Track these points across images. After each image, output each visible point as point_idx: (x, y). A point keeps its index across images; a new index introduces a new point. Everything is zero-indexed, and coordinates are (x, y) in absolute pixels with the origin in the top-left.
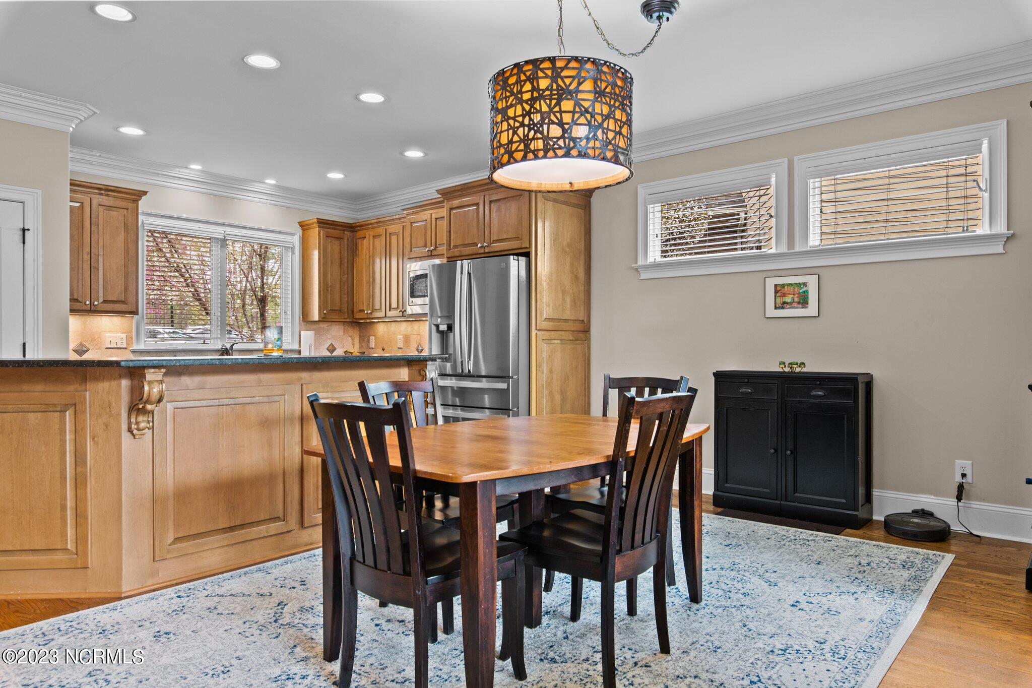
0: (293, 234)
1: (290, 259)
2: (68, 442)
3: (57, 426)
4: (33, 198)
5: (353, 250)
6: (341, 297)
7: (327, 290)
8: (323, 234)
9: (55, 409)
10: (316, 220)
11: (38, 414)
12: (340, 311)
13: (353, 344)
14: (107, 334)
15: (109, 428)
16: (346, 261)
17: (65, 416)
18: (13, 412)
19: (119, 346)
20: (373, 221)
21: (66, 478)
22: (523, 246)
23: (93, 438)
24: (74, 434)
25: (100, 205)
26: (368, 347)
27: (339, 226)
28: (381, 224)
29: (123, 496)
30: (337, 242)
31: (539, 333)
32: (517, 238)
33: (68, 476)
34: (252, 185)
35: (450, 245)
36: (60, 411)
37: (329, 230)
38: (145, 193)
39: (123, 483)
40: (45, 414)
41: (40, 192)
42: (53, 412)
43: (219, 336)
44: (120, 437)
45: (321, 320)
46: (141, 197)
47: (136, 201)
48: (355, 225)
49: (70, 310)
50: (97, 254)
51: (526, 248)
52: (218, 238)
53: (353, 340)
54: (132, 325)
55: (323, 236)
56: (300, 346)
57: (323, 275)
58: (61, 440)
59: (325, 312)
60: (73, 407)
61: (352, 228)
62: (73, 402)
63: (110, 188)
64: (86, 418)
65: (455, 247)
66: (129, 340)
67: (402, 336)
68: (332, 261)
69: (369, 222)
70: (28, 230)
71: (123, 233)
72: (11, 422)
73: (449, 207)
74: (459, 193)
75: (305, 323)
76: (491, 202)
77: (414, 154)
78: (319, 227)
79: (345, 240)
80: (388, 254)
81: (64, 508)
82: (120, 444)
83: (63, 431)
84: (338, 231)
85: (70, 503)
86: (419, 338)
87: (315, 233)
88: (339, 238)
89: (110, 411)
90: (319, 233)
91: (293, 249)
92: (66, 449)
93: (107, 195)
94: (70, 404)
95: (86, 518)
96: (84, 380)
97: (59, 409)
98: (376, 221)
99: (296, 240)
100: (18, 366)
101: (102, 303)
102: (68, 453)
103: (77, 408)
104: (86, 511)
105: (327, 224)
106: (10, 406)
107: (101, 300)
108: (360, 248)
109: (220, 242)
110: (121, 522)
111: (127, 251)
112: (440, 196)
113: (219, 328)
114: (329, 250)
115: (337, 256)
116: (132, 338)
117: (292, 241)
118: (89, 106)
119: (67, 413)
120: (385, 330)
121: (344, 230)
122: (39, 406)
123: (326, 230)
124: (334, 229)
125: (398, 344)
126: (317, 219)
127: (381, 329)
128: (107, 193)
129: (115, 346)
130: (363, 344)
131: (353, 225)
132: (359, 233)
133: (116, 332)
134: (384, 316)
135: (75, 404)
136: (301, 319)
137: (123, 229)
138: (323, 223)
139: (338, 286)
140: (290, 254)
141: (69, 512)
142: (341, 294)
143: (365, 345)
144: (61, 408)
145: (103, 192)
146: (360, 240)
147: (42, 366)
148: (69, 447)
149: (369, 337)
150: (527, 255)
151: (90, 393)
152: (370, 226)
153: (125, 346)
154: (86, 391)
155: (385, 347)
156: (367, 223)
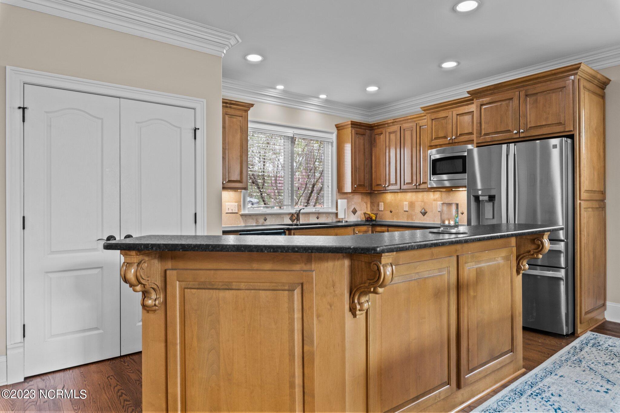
0: (332, 133)
1: (330, 150)
2: (296, 320)
3: (286, 305)
4: (200, 105)
5: (372, 143)
6: (364, 176)
7: (357, 171)
8: (354, 132)
9: (283, 288)
10: (350, 123)
11: (268, 293)
12: (364, 185)
13: (367, 208)
14: (227, 204)
15: (333, 307)
16: (367, 150)
17: (293, 295)
18: (246, 290)
19: (234, 212)
20: (389, 122)
21: (294, 356)
22: (567, 130)
23: (318, 316)
24: (301, 313)
25: (226, 114)
26: (378, 210)
27: (363, 126)
28: (396, 123)
29: (347, 375)
30: (362, 138)
31: (582, 202)
32: (560, 124)
33: (296, 354)
34: (309, 100)
35: (481, 133)
36: (288, 290)
37: (357, 129)
38: (252, 105)
39: (347, 363)
40: (275, 292)
41: (205, 101)
42: (283, 290)
43: (290, 204)
44: (344, 317)
45: (353, 191)
46: (250, 108)
47: (246, 111)
48: (374, 125)
49: (223, 188)
50: (225, 148)
51: (571, 131)
52: (289, 137)
53: (367, 205)
54: (241, 197)
55: (354, 134)
56: (337, 209)
57: (354, 161)
58: (289, 318)
59: (355, 186)
60: (300, 287)
61: (371, 127)
62: (301, 281)
63: (233, 102)
64: (313, 297)
65: (486, 134)
66: (239, 206)
67: (408, 203)
68: (359, 151)
69: (386, 122)
70: (198, 129)
71: (239, 133)
72: (244, 299)
73: (479, 104)
74: (491, 92)
75: (339, 194)
76: (527, 96)
77: (449, 65)
78: (352, 127)
79: (367, 136)
80: (401, 144)
81: (292, 386)
82: (344, 324)
83: (291, 310)
84: (362, 130)
85: (298, 381)
86: (423, 204)
87: (348, 132)
88: (363, 135)
89: (334, 291)
90: (352, 131)
91: (332, 143)
92: (294, 328)
93: (230, 107)
94: (298, 283)
95: (313, 396)
96: (309, 261)
97: (287, 288)
98: (392, 121)
99: (334, 137)
100: (274, 252)
101: (227, 182)
102: (296, 331)
103: (305, 288)
104: (313, 390)
105: (357, 125)
106: (243, 284)
107: (227, 180)
108: (377, 141)
109: (290, 139)
110: (345, 403)
111: (242, 146)
112: (469, 95)
113: (290, 198)
114: (357, 143)
115: (362, 147)
116: (241, 206)
117: (331, 137)
118: (237, 37)
119: (295, 291)
120: (393, 198)
121: (366, 129)
122: (268, 284)
123: (355, 129)
124: (360, 128)
125: (405, 208)
126: (351, 121)
127: (389, 197)
128: (230, 106)
129: (231, 212)
130: (373, 208)
131: (372, 125)
132: (376, 131)
133: (232, 202)
134: (399, 188)
135: (302, 284)
136: (337, 191)
137: (239, 130)
138: (355, 125)
139: (362, 168)
140: (330, 147)
141: (297, 390)
142: (364, 174)
143: (375, 208)
144: (289, 286)
145: (228, 105)
146: (377, 136)
147: (297, 252)
148: (297, 326)
149: (379, 203)
150: (572, 137)
151: (315, 273)
152: (387, 125)
153: (237, 211)
154: (312, 271)
155: (392, 210)
156: (384, 123)
